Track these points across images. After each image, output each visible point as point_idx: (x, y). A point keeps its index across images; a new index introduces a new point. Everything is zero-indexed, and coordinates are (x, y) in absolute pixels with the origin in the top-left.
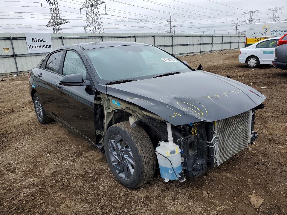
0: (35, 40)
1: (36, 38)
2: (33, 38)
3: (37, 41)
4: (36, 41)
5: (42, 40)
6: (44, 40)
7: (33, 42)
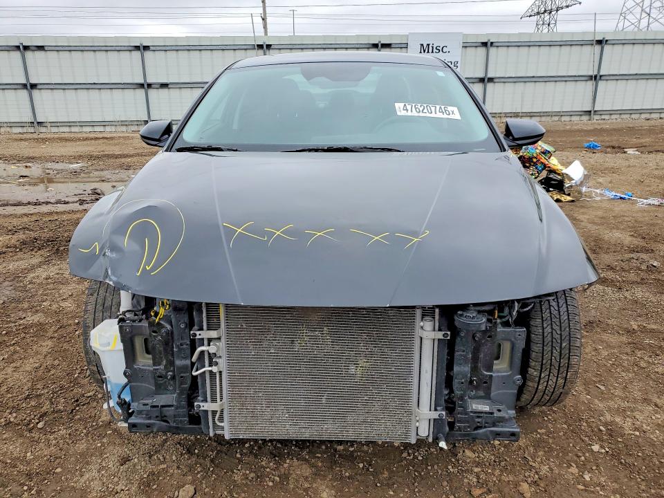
0: (425, 49)
1: (428, 45)
2: (422, 45)
3: (430, 51)
4: (428, 52)
5: (440, 49)
6: (445, 50)
7: (421, 52)
